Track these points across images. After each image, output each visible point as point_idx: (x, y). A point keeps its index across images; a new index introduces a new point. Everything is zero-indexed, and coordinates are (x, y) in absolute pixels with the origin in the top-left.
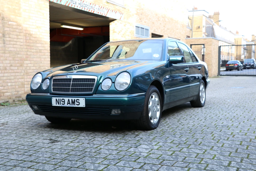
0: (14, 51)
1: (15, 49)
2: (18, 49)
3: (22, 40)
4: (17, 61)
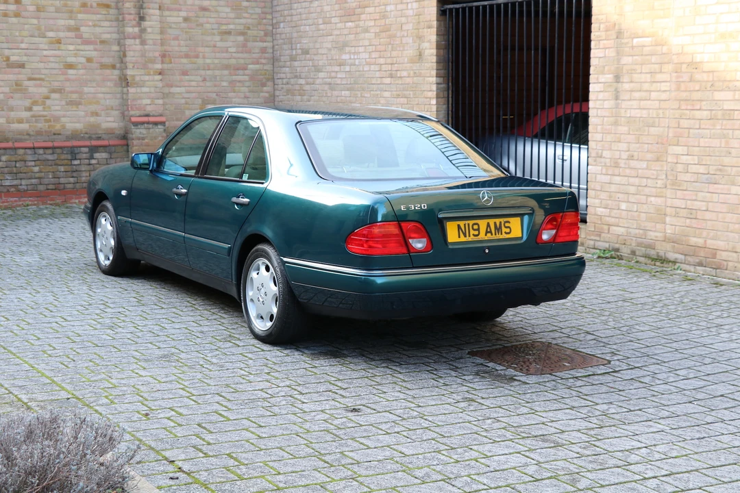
0: (642, 119)
1: (645, 112)
2: (651, 111)
3: (664, 86)
4: (646, 146)
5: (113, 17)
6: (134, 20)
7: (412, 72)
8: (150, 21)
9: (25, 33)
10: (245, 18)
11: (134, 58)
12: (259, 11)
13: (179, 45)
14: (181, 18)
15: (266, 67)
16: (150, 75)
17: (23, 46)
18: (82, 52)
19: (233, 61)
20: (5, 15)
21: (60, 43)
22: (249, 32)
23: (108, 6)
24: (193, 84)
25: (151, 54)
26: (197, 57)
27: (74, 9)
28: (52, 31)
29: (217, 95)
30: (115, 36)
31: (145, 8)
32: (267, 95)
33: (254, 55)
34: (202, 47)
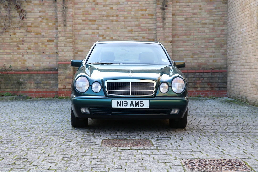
5: (154, 20)
6: (161, 20)
7: (255, 33)
8: (167, 20)
9: (119, 28)
10: (214, 17)
11: (160, 36)
12: (221, 13)
13: (182, 30)
14: (184, 18)
15: (223, 39)
16: (167, 43)
17: (118, 33)
18: (141, 35)
19: (207, 36)
20: (112, 21)
21: (132, 31)
22: (215, 23)
23: (152, 15)
24: (188, 46)
25: (167, 34)
26: (190, 35)
27: (139, 17)
28: (129, 26)
29: (199, 51)
30: (154, 27)
31: (166, 15)
32: (223, 51)
33: (218, 33)
34: (193, 30)
